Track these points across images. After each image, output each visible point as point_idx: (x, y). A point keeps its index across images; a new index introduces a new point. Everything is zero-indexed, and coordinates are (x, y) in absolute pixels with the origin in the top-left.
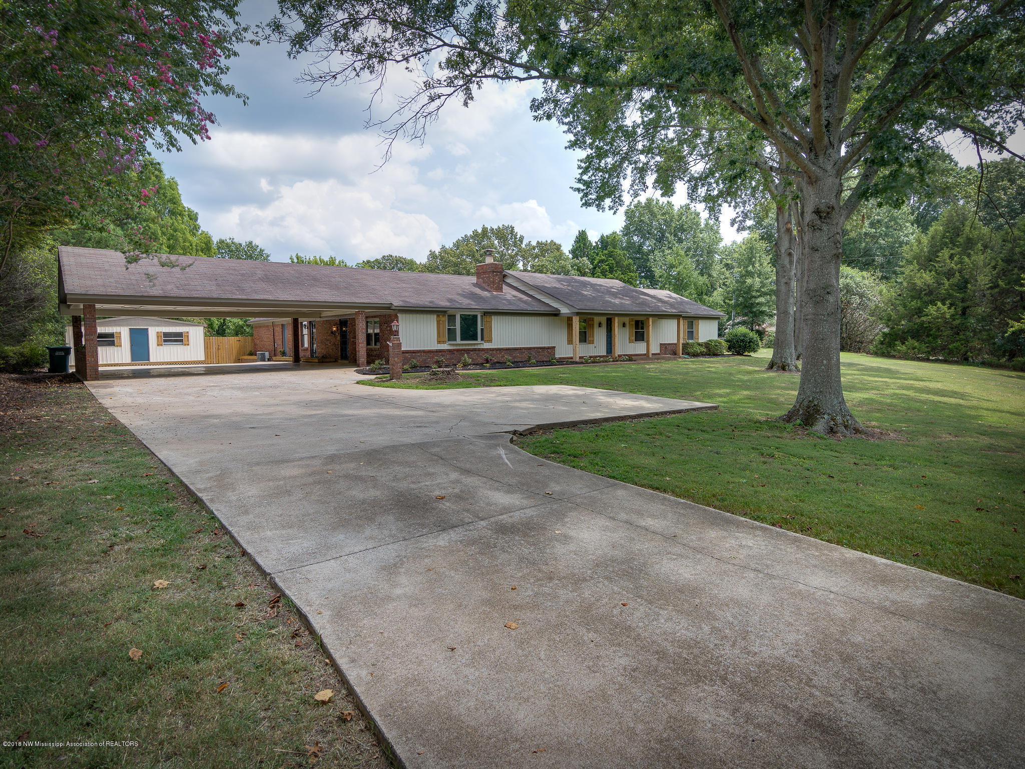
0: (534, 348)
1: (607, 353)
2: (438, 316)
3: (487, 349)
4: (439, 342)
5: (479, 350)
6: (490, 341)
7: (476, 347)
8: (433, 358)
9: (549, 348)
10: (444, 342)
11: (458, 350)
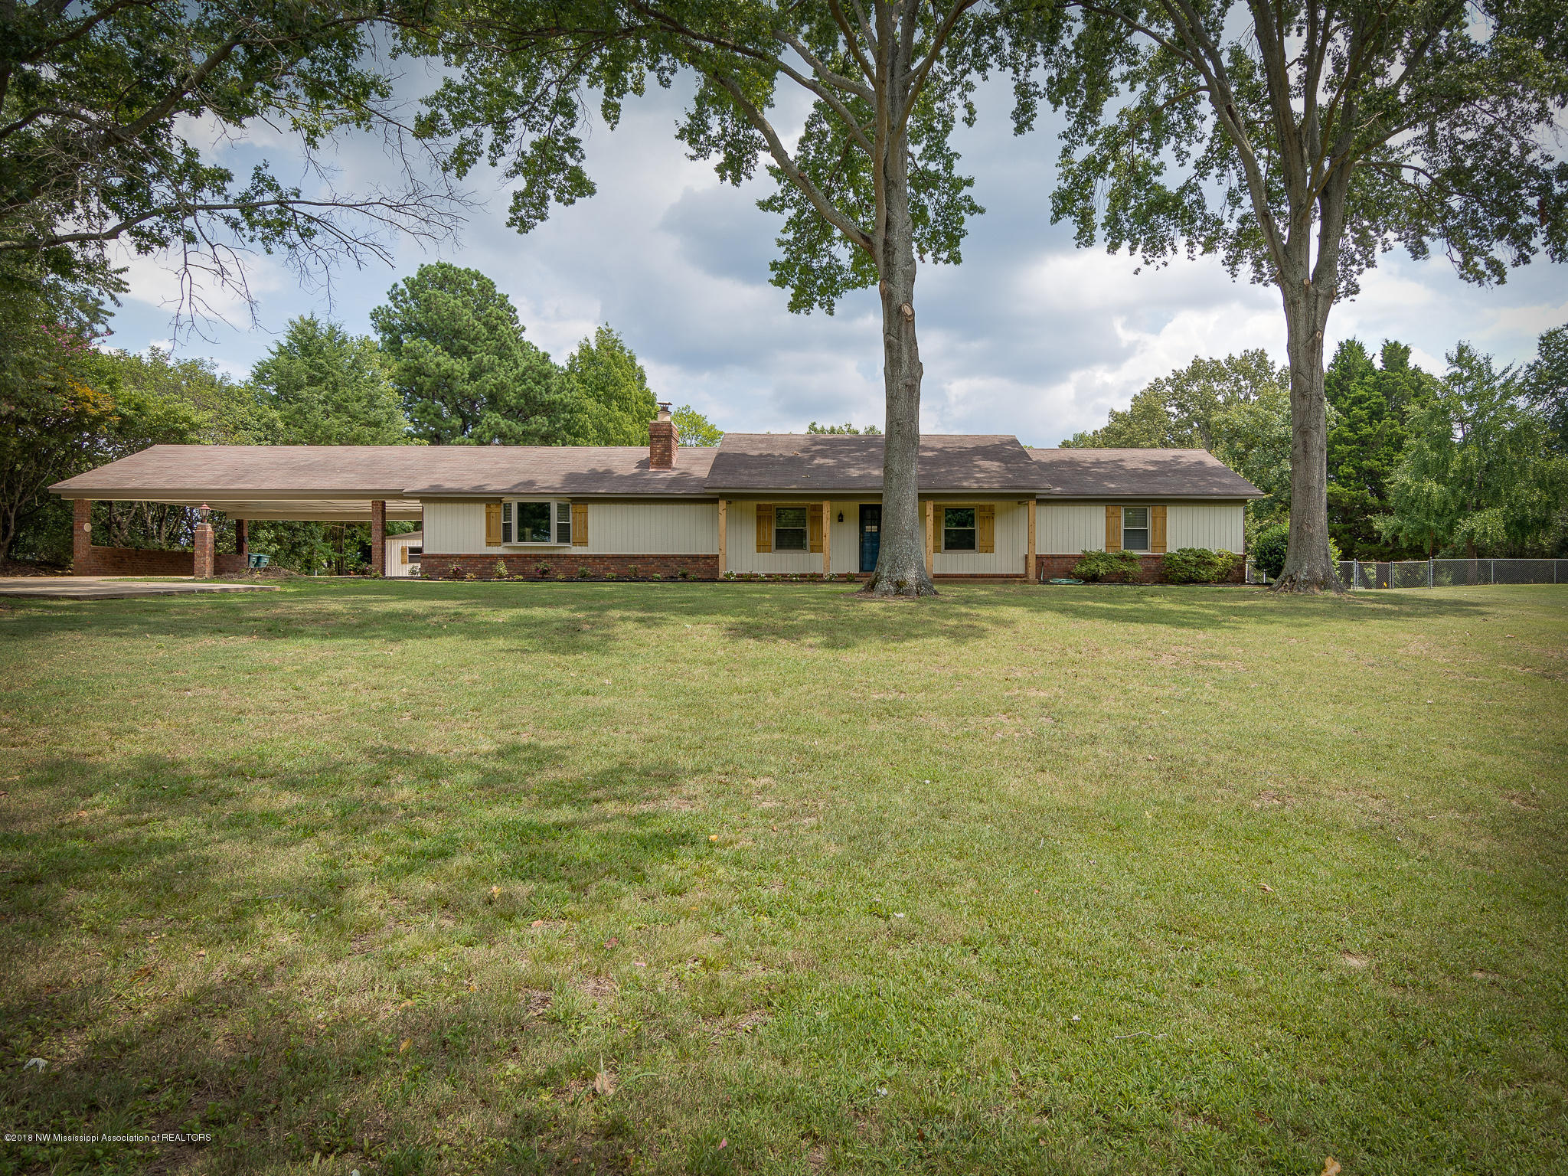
0: (674, 557)
1: (861, 569)
2: (488, 506)
3: (575, 556)
4: (489, 544)
5: (558, 556)
6: (584, 542)
7: (556, 552)
8: (476, 566)
9: (707, 557)
10: (498, 544)
11: (519, 556)
